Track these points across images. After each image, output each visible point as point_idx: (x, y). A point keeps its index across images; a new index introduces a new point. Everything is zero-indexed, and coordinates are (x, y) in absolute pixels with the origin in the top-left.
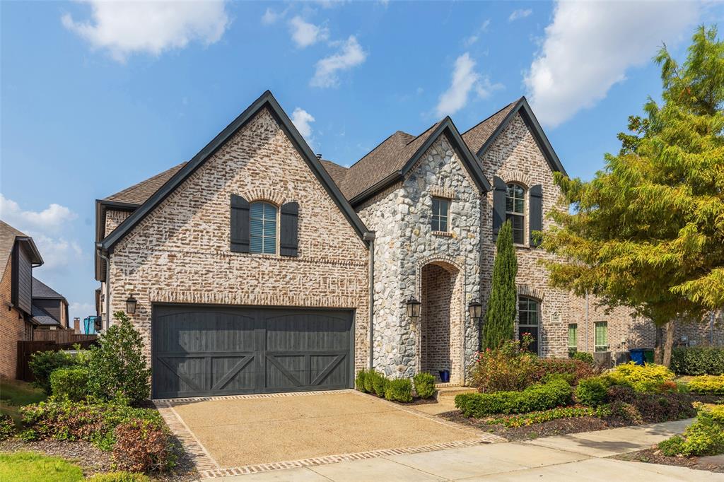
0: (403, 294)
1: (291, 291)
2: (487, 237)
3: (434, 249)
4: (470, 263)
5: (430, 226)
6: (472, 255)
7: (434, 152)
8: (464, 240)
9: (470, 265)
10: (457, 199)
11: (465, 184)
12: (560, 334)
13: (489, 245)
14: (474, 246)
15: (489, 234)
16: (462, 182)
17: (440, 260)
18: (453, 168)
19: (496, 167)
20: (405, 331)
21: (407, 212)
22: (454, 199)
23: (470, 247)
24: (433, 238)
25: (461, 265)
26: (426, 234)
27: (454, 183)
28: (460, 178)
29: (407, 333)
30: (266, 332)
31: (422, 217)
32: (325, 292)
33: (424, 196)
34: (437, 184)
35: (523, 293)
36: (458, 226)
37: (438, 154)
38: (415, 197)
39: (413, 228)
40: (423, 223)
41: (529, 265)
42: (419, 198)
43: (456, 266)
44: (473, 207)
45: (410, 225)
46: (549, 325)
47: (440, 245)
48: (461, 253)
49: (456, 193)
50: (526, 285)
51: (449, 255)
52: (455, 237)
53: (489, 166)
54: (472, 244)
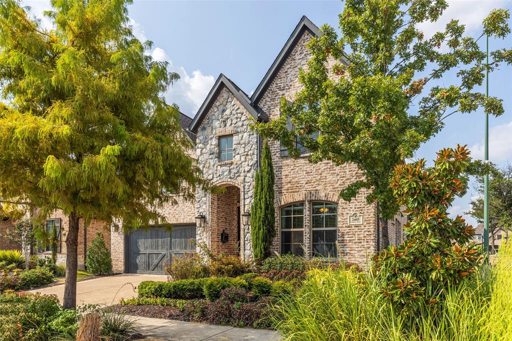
0: (198, 211)
1: (177, 214)
2: (275, 155)
3: (219, 176)
4: (248, 181)
5: (216, 159)
6: (249, 175)
7: (218, 104)
8: (243, 163)
9: (249, 182)
10: (237, 133)
11: (243, 118)
12: (362, 236)
13: (277, 162)
14: (251, 166)
15: (277, 152)
16: (240, 118)
17: (224, 183)
18: (233, 110)
19: (284, 92)
20: (200, 237)
21: (200, 154)
22: (234, 134)
23: (247, 169)
24: (219, 167)
25: (240, 184)
26: (214, 166)
27: (234, 121)
28: (239, 115)
29: (201, 239)
30: (171, 240)
31: (210, 154)
32: (194, 213)
33: (212, 138)
34: (221, 127)
35: (313, 198)
36: (238, 154)
37: (221, 104)
38: (205, 142)
39: (205, 164)
40: (211, 159)
41: (320, 171)
42: (208, 141)
43: (237, 185)
44: (250, 135)
45: (203, 163)
46: (346, 227)
47: (223, 172)
48: (241, 175)
49: (235, 129)
50: (317, 190)
51: (231, 178)
52: (235, 163)
53: (277, 93)
54: (250, 165)
